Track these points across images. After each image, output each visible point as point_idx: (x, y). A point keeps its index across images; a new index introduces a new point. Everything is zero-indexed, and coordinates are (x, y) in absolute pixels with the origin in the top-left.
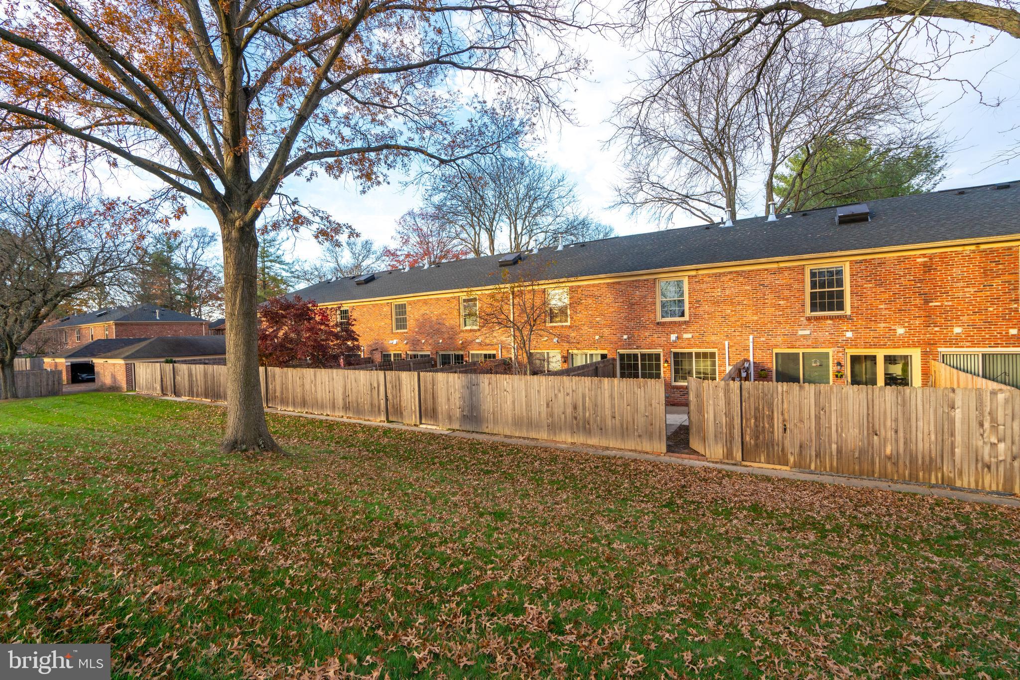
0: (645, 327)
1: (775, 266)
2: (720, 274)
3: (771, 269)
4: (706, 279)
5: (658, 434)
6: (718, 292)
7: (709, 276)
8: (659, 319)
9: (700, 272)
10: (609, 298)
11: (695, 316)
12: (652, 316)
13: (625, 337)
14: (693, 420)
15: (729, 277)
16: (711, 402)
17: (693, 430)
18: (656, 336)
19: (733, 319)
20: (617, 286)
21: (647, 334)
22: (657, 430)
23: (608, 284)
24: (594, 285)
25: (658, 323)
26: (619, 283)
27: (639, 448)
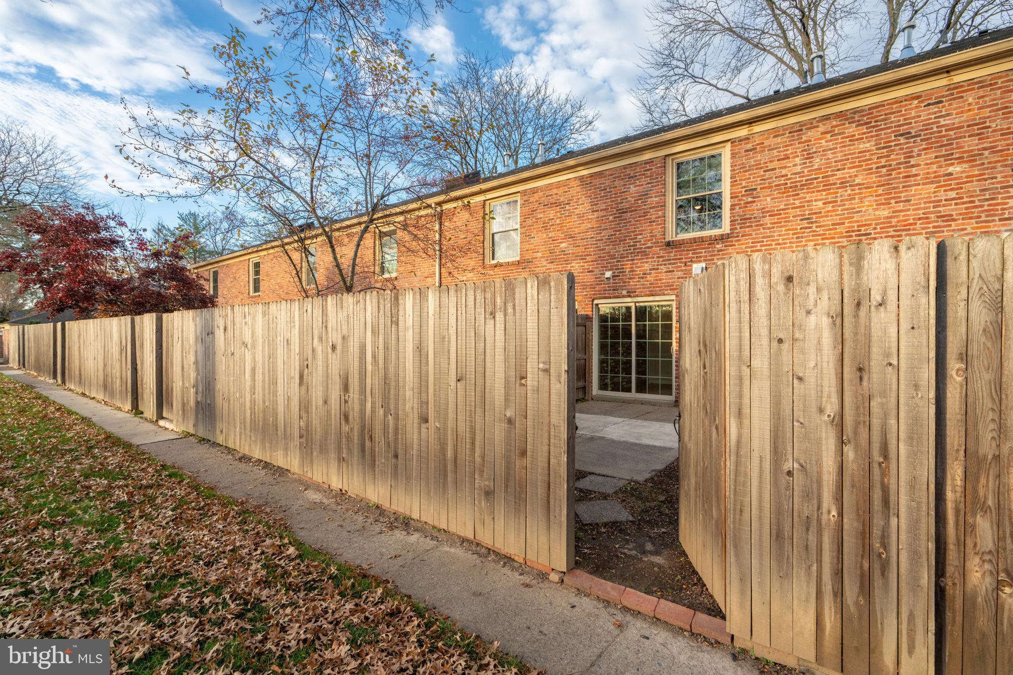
0: (645, 254)
1: (941, 82)
2: (801, 124)
3: (930, 93)
4: (772, 141)
5: (541, 491)
6: (795, 166)
7: (776, 133)
8: (672, 235)
9: (758, 128)
10: (583, 206)
11: (742, 221)
12: (658, 230)
13: (608, 274)
14: (691, 445)
15: (822, 128)
16: (760, 363)
17: (689, 485)
18: (663, 268)
19: (828, 221)
20: (597, 181)
21: (647, 267)
22: (541, 478)
23: (581, 178)
24: (558, 185)
25: (668, 244)
26: (600, 174)
27: (486, 539)
